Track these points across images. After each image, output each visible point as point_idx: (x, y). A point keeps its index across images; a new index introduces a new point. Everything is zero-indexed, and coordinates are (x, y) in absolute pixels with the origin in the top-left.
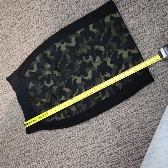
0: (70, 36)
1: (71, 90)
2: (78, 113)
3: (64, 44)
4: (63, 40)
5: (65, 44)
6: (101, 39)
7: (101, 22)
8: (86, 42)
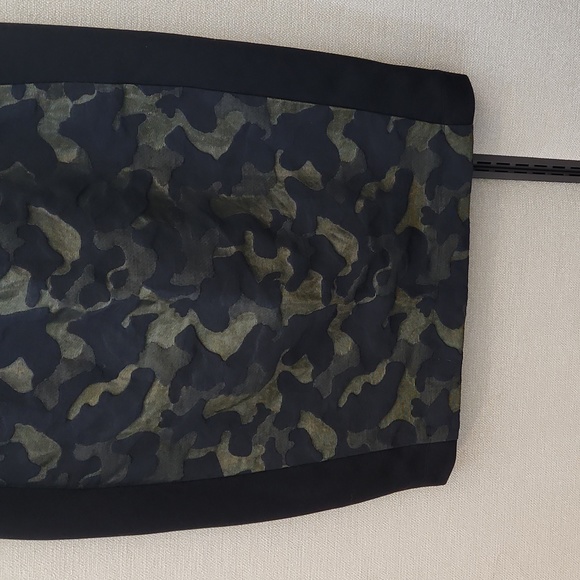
0: (228, 98)
1: (91, 356)
2: (62, 478)
3: (171, 115)
4: (177, 92)
5: (180, 120)
6: (360, 204)
7: (391, 128)
8: (283, 173)
